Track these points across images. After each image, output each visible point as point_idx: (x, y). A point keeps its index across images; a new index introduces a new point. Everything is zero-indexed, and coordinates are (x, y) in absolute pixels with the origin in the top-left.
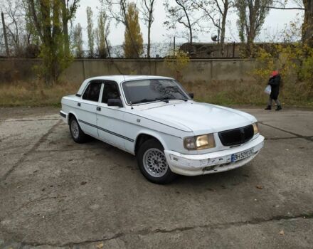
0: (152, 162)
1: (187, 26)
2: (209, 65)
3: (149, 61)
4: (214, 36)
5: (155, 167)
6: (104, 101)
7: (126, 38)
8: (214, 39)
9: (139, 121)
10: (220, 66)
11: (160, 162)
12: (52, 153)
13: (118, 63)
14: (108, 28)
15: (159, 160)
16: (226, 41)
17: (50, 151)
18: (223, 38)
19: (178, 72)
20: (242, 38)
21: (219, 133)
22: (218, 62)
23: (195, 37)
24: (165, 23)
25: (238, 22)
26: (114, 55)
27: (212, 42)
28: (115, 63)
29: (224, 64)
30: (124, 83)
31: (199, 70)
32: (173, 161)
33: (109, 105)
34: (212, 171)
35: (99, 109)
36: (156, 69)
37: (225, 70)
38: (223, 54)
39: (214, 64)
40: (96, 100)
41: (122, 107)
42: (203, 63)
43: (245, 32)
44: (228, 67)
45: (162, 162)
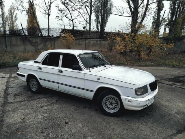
0: (108, 103)
1: (70, 20)
2: (84, 42)
4: (84, 26)
5: (111, 106)
8: (84, 28)
10: (90, 43)
11: (114, 103)
16: (91, 29)
18: (90, 28)
19: (68, 45)
20: (98, 29)
22: (89, 41)
23: (76, 26)
24: (57, 17)
25: (95, 20)
29: (92, 42)
30: (79, 55)
31: (79, 45)
32: (127, 102)
37: (92, 45)
38: (90, 36)
39: (87, 42)
41: (82, 70)
42: (81, 41)
43: (99, 26)
44: (94, 43)
45: (115, 103)
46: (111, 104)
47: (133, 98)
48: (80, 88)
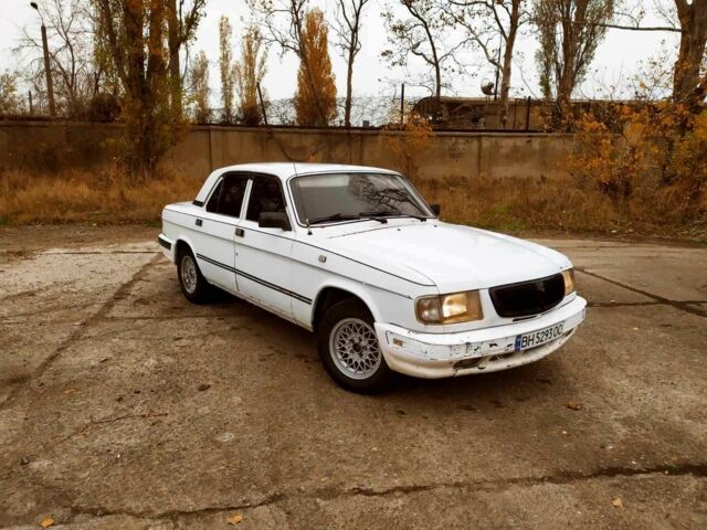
0: (349, 347)
1: (430, 62)
2: (475, 144)
3: (349, 135)
4: (486, 83)
5: (355, 357)
6: (250, 217)
7: (301, 85)
8: (487, 90)
9: (323, 260)
10: (497, 147)
11: (365, 348)
12: (139, 322)
13: (283, 137)
14: (263, 63)
15: (363, 343)
16: (511, 94)
17: (135, 319)
18: (506, 89)
19: (408, 158)
20: (547, 90)
21: (491, 289)
22: (494, 139)
23: (446, 86)
24: (384, 54)
25: (539, 56)
26: (274, 120)
27: (484, 96)
28: (277, 136)
29: (507, 144)
30: (294, 180)
31: (453, 156)
33: (261, 226)
34: (474, 370)
35: (241, 233)
36: (362, 150)
37: (507, 156)
38: (504, 122)
39: (486, 143)
40: (236, 214)
41: (290, 230)
42: (461, 141)
43: (553, 76)
44: (515, 149)
45: (368, 347)
46: (357, 348)
47: (410, 330)
48: (282, 290)
